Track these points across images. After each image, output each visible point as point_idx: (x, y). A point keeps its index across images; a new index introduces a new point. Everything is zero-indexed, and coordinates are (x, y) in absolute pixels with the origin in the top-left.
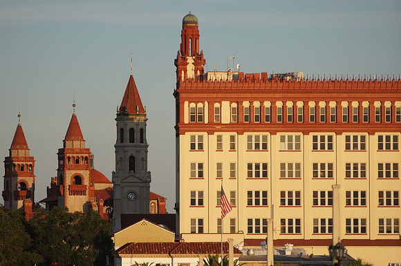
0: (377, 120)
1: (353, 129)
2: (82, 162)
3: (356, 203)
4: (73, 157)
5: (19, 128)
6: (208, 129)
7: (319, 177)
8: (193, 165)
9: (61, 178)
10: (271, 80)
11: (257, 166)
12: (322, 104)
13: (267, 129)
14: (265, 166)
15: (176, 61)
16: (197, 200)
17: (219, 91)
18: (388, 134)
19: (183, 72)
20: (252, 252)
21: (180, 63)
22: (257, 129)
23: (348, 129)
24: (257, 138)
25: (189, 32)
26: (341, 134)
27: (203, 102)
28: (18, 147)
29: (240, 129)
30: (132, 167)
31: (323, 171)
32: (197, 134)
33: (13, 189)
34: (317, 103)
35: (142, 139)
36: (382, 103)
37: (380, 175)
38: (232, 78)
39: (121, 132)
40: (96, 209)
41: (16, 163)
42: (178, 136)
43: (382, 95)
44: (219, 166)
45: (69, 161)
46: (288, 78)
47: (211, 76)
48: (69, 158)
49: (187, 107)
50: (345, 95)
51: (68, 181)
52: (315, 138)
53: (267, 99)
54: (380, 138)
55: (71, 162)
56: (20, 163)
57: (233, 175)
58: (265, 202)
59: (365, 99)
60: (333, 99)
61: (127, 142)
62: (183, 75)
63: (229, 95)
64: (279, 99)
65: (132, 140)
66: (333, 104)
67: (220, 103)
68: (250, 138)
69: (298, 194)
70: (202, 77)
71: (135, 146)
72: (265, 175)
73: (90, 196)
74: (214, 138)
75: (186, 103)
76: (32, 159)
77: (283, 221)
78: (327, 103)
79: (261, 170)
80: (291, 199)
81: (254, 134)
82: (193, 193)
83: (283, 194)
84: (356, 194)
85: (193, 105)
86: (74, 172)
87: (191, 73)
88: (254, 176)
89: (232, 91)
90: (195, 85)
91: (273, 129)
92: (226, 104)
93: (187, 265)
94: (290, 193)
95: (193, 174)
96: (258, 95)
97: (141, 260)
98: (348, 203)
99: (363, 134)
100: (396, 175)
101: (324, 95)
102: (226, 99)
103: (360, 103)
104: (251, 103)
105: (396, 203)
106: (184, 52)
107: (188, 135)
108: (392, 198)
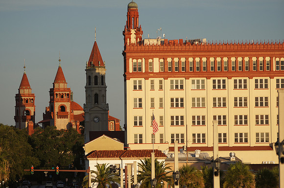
0: (254, 69)
1: (238, 75)
2: (65, 97)
3: (241, 122)
4: (60, 94)
5: (25, 75)
6: (145, 76)
7: (217, 106)
8: (135, 100)
9: (52, 107)
10: (185, 43)
11: (177, 100)
12: (219, 59)
13: (184, 76)
14: (182, 100)
15: (124, 32)
16: (138, 123)
17: (152, 52)
18: (261, 78)
19: (128, 39)
20: (173, 156)
21: (126, 34)
22: (177, 76)
23: (236, 75)
24: (177, 81)
25: (132, 15)
26: (231, 78)
27: (141, 59)
28: (24, 87)
29: (165, 76)
30: (96, 101)
31: (220, 103)
32: (138, 79)
33: (21, 115)
34: (215, 59)
35: (103, 82)
36: (257, 58)
37: (257, 105)
38: (160, 43)
39: (89, 78)
40: (74, 127)
41: (23, 98)
42: (125, 80)
43: (257, 53)
44: (152, 100)
45: (57, 96)
46: (197, 42)
47: (146, 42)
48: (57, 94)
49: (131, 62)
50: (233, 53)
51: (57, 109)
52: (214, 81)
53: (183, 56)
54: (256, 81)
55: (58, 97)
56: (26, 98)
57: (161, 106)
58: (182, 123)
59: (247, 56)
60: (225, 56)
61: (93, 85)
62: (128, 41)
63: (158, 54)
64: (190, 56)
65: (96, 83)
66: (225, 59)
67: (153, 59)
68: (172, 82)
69: (203, 117)
70: (141, 43)
71: (98, 87)
72: (182, 105)
73: (71, 119)
74: (149, 82)
75: (131, 59)
76: (33, 95)
77: (194, 135)
78: (222, 58)
79: (179, 102)
80: (199, 121)
81: (174, 79)
82: (136, 118)
83: (194, 117)
84: (241, 117)
85: (135, 61)
86: (60, 103)
87: (133, 40)
88: (175, 106)
89: (160, 51)
90: (136, 48)
91: (187, 76)
92: (156, 60)
93: (131, 165)
94: (198, 117)
95: (135, 105)
96: (177, 54)
97: (101, 161)
98: (236, 123)
99: (245, 78)
100: (267, 104)
101: (220, 53)
102: (156, 57)
103: (243, 58)
104: (173, 59)
105: (267, 122)
106: (128, 26)
107: (132, 80)
108: (264, 120)
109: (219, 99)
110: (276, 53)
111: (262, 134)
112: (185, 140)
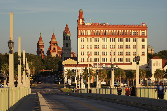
0: (125, 35)
1: (119, 37)
2: (55, 45)
3: (120, 54)
5: (41, 36)
6: (85, 37)
8: (81, 45)
9: (50, 48)
10: (100, 25)
12: (112, 31)
16: (82, 54)
17: (88, 28)
18: (128, 38)
19: (79, 23)
20: (95, 66)
21: (78, 21)
24: (97, 39)
25: (81, 14)
26: (117, 38)
27: (84, 30)
28: (40, 41)
29: (93, 37)
30: (67, 46)
31: (113, 47)
32: (82, 38)
33: (39, 51)
35: (69, 39)
36: (127, 31)
37: (126, 48)
38: (91, 25)
39: (64, 37)
40: (59, 56)
41: (40, 45)
42: (78, 38)
43: (126, 29)
44: (88, 45)
45: (52, 44)
46: (104, 24)
47: (86, 24)
49: (80, 31)
50: (118, 29)
51: (52, 49)
52: (111, 39)
53: (99, 30)
54: (126, 39)
57: (91, 48)
58: (99, 54)
59: (123, 30)
60: (115, 30)
63: (90, 29)
64: (102, 29)
65: (67, 39)
68: (95, 39)
69: (106, 52)
70: (84, 24)
71: (68, 41)
72: (99, 48)
73: (57, 53)
74: (86, 39)
75: (80, 30)
76: (43, 44)
77: (103, 59)
79: (98, 47)
80: (105, 54)
81: (96, 38)
82: (81, 52)
83: (103, 52)
84: (120, 52)
86: (53, 47)
87: (81, 23)
88: (96, 48)
89: (91, 28)
90: (82, 26)
91: (100, 37)
92: (89, 31)
93: (80, 69)
94: (105, 52)
95: (81, 47)
96: (97, 29)
97: (69, 68)
98: (118, 54)
99: (122, 38)
100: (130, 48)
101: (113, 29)
102: (89, 29)
103: (121, 31)
104: (95, 30)
105: (130, 54)
106: (79, 18)
107: (80, 38)
108: (129, 53)
109: (112, 45)
110: (133, 29)
111: (128, 59)
112: (100, 61)
